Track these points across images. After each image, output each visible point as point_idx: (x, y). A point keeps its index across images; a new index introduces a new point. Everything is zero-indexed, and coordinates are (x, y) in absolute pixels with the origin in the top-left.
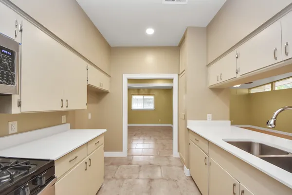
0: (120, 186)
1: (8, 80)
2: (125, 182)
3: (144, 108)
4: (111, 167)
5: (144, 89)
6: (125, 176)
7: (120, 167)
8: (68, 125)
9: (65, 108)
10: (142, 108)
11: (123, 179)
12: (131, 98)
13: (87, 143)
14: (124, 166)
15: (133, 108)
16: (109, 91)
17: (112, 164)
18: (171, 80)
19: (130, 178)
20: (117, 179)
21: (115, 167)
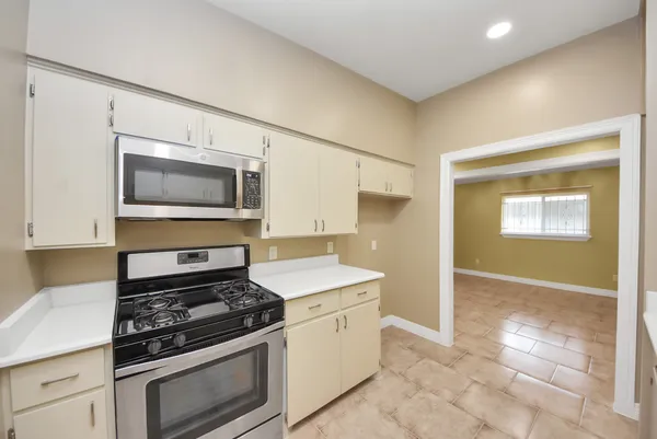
0: (407, 396)
1: (255, 205)
2: (421, 394)
3: (547, 232)
4: (408, 352)
5: (545, 174)
6: (427, 382)
7: (424, 361)
8: (336, 257)
9: (320, 233)
10: (538, 231)
11: (419, 386)
12: (500, 204)
13: (341, 288)
14: (433, 363)
15: (503, 231)
16: (411, 196)
17: (411, 348)
18: (613, 138)
19: (436, 393)
20: (406, 380)
21: (414, 356)
